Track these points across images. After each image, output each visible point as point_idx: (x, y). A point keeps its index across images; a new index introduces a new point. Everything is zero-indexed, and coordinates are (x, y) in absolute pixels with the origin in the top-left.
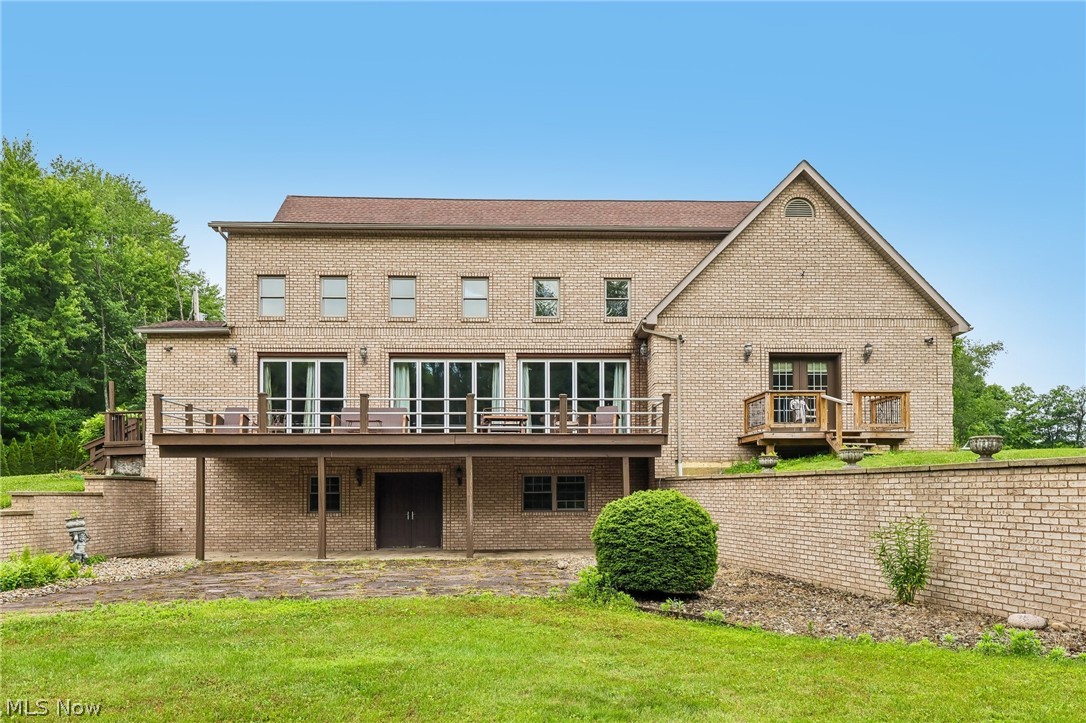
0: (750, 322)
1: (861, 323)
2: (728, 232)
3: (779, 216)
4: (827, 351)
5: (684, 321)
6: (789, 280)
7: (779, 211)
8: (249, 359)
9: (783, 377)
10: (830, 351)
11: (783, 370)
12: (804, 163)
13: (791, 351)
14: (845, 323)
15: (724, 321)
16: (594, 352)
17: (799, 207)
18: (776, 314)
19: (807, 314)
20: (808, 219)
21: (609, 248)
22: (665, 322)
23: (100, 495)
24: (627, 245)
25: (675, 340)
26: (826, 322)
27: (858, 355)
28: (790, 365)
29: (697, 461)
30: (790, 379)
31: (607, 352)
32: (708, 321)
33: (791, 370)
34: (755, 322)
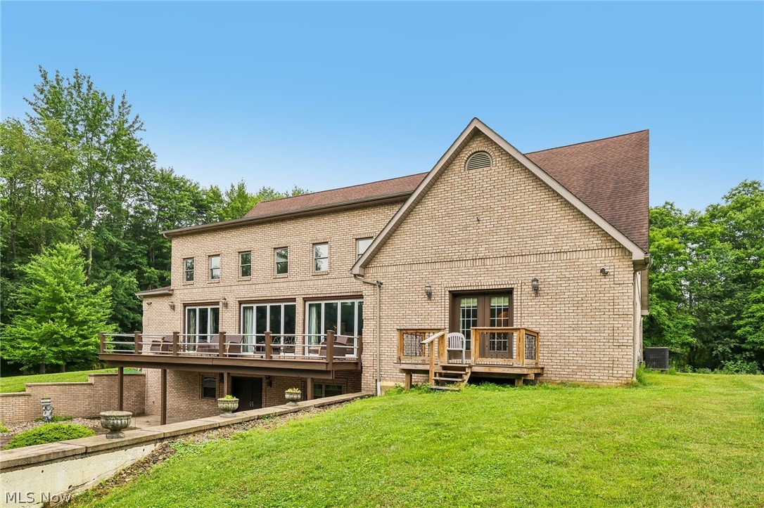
0: (434, 266)
1: (533, 259)
2: (410, 195)
3: (460, 171)
4: (499, 287)
5: (384, 269)
6: (466, 227)
7: (459, 166)
8: (179, 308)
9: (468, 311)
10: (502, 287)
11: (469, 305)
12: (475, 121)
13: (467, 288)
14: (517, 260)
15: (414, 267)
16: (348, 294)
17: (480, 160)
18: (455, 258)
19: (481, 255)
20: (485, 169)
21: (359, 216)
22: (371, 270)
23: (91, 384)
24: (370, 212)
25: (374, 285)
26: (499, 261)
27: (528, 289)
28: (476, 300)
29: (391, 381)
30: (475, 312)
31: (356, 294)
32: (401, 268)
33: (476, 305)
34: (438, 266)
